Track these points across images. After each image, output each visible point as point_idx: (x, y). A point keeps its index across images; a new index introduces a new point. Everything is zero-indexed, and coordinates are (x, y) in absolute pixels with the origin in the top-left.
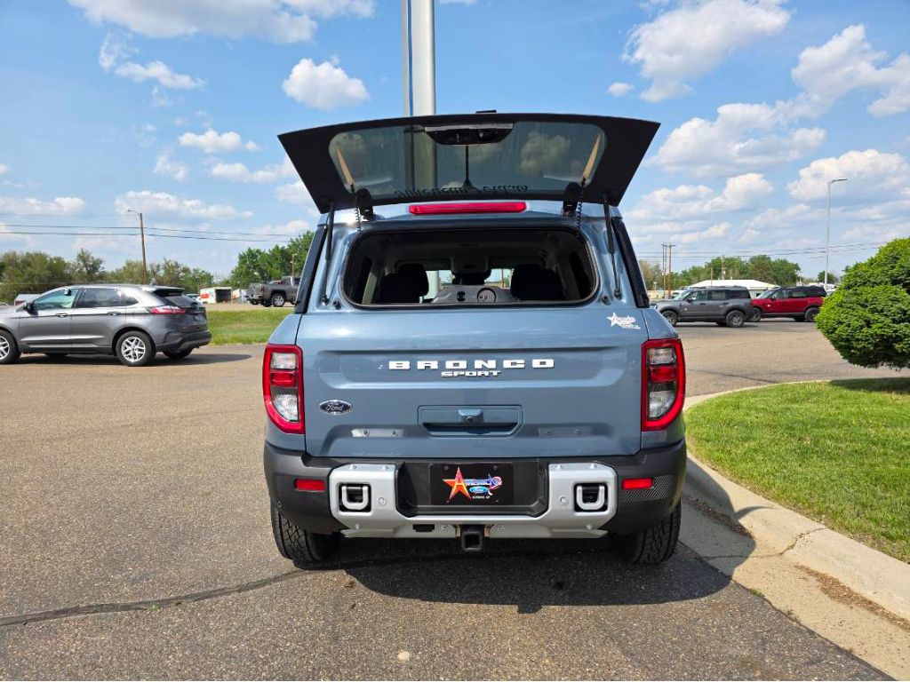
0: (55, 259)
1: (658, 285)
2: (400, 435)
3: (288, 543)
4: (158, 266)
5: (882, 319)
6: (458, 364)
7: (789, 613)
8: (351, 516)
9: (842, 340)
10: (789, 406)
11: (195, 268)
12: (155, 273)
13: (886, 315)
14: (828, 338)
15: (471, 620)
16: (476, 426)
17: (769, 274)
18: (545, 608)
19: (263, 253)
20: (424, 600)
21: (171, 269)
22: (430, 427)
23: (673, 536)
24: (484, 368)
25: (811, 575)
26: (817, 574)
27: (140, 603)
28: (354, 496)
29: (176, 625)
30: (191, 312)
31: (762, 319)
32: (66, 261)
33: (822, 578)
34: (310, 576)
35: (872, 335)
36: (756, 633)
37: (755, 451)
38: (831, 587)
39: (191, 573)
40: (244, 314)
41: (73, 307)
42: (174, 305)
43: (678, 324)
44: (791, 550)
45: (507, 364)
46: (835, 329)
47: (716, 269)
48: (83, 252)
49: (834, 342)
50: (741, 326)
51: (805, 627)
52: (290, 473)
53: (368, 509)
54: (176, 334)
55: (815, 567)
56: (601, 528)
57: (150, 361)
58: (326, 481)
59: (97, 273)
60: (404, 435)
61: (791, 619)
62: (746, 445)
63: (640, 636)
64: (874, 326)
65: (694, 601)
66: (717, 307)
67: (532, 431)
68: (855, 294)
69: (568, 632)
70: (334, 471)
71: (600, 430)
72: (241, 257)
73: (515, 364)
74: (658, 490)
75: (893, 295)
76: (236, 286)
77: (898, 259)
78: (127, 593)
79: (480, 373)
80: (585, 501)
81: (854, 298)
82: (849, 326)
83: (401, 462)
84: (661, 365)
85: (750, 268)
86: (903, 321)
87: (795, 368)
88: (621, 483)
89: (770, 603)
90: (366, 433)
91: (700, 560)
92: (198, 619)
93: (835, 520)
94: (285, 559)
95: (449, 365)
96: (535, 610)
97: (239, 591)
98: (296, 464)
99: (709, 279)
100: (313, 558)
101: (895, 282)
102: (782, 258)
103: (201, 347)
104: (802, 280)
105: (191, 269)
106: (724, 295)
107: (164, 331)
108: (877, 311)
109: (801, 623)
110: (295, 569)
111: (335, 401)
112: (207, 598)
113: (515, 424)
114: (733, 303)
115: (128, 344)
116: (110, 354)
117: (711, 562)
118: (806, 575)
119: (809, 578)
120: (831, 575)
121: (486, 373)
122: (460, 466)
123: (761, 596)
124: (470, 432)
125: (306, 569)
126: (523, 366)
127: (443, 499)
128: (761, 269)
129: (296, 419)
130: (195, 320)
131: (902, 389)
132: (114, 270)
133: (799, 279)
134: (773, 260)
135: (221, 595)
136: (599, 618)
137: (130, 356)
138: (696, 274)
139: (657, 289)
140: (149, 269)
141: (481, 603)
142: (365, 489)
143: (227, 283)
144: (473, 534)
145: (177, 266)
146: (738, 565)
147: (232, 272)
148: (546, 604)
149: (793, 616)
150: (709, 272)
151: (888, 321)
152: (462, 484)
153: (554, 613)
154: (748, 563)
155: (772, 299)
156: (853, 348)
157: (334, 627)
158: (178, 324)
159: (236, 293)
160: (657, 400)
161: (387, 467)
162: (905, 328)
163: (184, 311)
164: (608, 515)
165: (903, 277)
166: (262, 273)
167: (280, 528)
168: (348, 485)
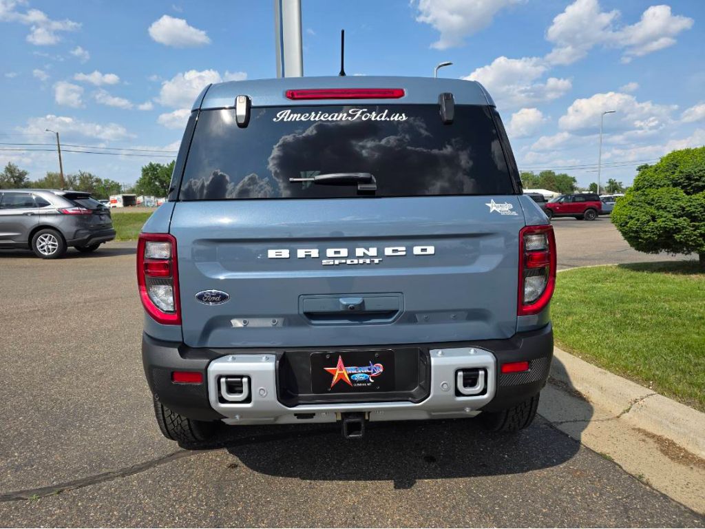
2: (280, 325)
3: (171, 427)
4: (75, 177)
5: (666, 214)
6: (339, 252)
7: (640, 477)
8: (232, 407)
9: (633, 232)
10: (594, 285)
11: (106, 178)
12: (72, 183)
13: (669, 211)
14: (620, 230)
15: (351, 499)
16: (357, 314)
17: (554, 185)
18: (419, 482)
19: (163, 167)
20: (304, 479)
21: (85, 179)
22: (311, 316)
24: (365, 256)
25: (648, 437)
26: (653, 436)
27: (21, 492)
28: (234, 387)
29: (54, 518)
30: (97, 212)
31: (553, 219)
33: (659, 440)
34: (193, 457)
35: (657, 228)
36: (617, 500)
37: (579, 324)
38: (668, 448)
39: (76, 456)
40: (146, 216)
42: (84, 207)
44: (627, 414)
45: (388, 251)
46: (627, 223)
48: (10, 165)
49: (624, 234)
51: (657, 491)
52: (168, 366)
53: (248, 400)
54: (85, 231)
55: (651, 429)
57: (62, 254)
58: (204, 373)
59: (23, 183)
60: (284, 324)
61: (643, 483)
63: (512, 510)
64: (658, 220)
67: (411, 318)
68: (643, 195)
69: (445, 508)
70: (212, 362)
71: (476, 315)
72: (144, 170)
73: (397, 251)
74: (534, 373)
75: (674, 195)
76: (141, 194)
77: (677, 166)
78: (9, 482)
79: (361, 261)
80: (465, 385)
81: (643, 198)
82: (638, 220)
83: (281, 352)
84: (532, 251)
85: (541, 181)
86: (682, 216)
87: (586, 255)
88: (500, 367)
89: (620, 467)
90: (245, 322)
91: (550, 425)
92: (79, 510)
93: (663, 386)
94: (169, 440)
95: (330, 252)
97: (123, 476)
98: (173, 356)
100: (196, 439)
101: (675, 185)
102: (563, 172)
103: (107, 242)
104: (578, 189)
105: (103, 180)
107: (74, 229)
108: (662, 208)
109: (653, 486)
110: (180, 449)
111: (213, 291)
112: (90, 484)
113: (398, 311)
115: (42, 240)
116: (27, 249)
117: (560, 427)
118: (643, 437)
119: (647, 439)
120: (666, 436)
121: (368, 261)
122: (342, 354)
123: (611, 460)
124: (350, 320)
125: (190, 449)
126: (404, 253)
127: (325, 389)
128: (548, 181)
129: (172, 309)
130: (101, 219)
131: (676, 270)
132: (38, 181)
133: (576, 188)
134: (557, 174)
135: (104, 480)
136: (472, 491)
137: (45, 251)
140: (67, 180)
141: (359, 479)
142: (245, 380)
143: (133, 191)
144: (354, 421)
145: (91, 177)
146: (583, 429)
147: (137, 182)
148: (420, 478)
149: (644, 480)
151: (671, 216)
152: (344, 372)
153: (427, 486)
154: (591, 427)
155: (560, 203)
156: (641, 238)
158: (86, 222)
159: (140, 199)
160: (531, 285)
161: (267, 359)
162: (683, 222)
163: (91, 212)
164: (486, 399)
165: (682, 181)
166: (162, 182)
167: (163, 414)
168: (227, 377)
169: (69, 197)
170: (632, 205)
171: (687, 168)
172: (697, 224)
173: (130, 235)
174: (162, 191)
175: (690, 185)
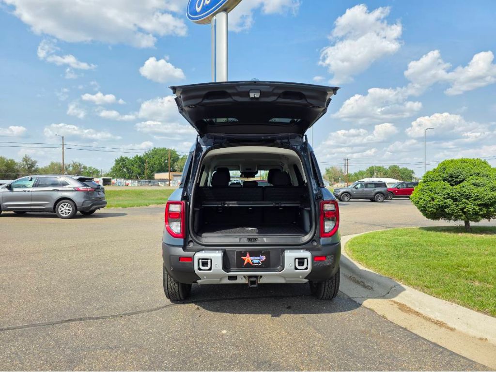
0: (9, 160)
1: (342, 180)
3: (170, 291)
4: (69, 165)
5: (439, 197)
8: (203, 273)
9: (422, 207)
11: (90, 166)
12: (67, 169)
13: (441, 195)
14: (417, 206)
15: (251, 320)
17: (398, 175)
18: (282, 315)
19: (129, 159)
20: (231, 313)
21: (76, 166)
23: (337, 285)
27: (104, 317)
28: (205, 264)
30: (97, 190)
31: (393, 199)
32: (16, 161)
33: (399, 304)
35: (435, 205)
38: (402, 307)
41: (33, 187)
42: (88, 186)
43: (351, 200)
44: (387, 294)
46: (419, 202)
47: (371, 172)
48: (26, 157)
49: (419, 208)
50: (382, 202)
51: (389, 320)
52: (177, 255)
53: (210, 269)
54: (89, 202)
56: (305, 278)
57: (74, 216)
58: (193, 258)
59: (33, 168)
62: (374, 253)
64: (435, 200)
65: (345, 312)
66: (371, 192)
68: (427, 185)
69: (292, 323)
70: (196, 253)
72: (116, 161)
74: (328, 262)
75: (443, 186)
76: (114, 177)
77: (446, 169)
78: (96, 313)
80: (299, 265)
81: (427, 187)
82: (424, 200)
83: (224, 250)
85: (389, 172)
86: (448, 198)
88: (314, 258)
89: (376, 313)
91: (350, 298)
92: (132, 322)
96: (278, 316)
97: (148, 312)
98: (180, 251)
99: (368, 177)
100: (180, 299)
101: (444, 180)
102: (405, 167)
103: (101, 209)
104: (415, 178)
105: (88, 167)
106: (373, 185)
107: (83, 200)
108: (437, 194)
110: (171, 303)
112: (134, 314)
114: (378, 189)
115: (62, 206)
116: (51, 212)
117: (354, 299)
119: (394, 304)
120: (403, 303)
122: (249, 252)
123: (373, 311)
125: (176, 303)
127: (241, 265)
128: (394, 172)
129: (179, 232)
130: (99, 194)
132: (44, 167)
133: (414, 178)
134: (400, 168)
135: (140, 313)
136: (305, 318)
137: (63, 213)
138: (361, 174)
139: (341, 182)
142: (209, 261)
143: (108, 175)
144: (253, 279)
145: (80, 165)
146: (365, 300)
147: (111, 169)
149: (385, 317)
150: (368, 174)
151: (441, 198)
152: (249, 259)
153: (286, 317)
155: (398, 188)
156: (427, 211)
157: (193, 323)
158: (90, 196)
159: (114, 181)
160: (328, 225)
161: (219, 252)
162: (449, 202)
163: (93, 190)
164: (308, 272)
165: (448, 178)
166: (128, 169)
167: (167, 283)
168: (202, 259)
169: (81, 180)
170: (421, 191)
171: (450, 171)
172: (457, 203)
173: (112, 205)
174: (128, 175)
175: (453, 180)
